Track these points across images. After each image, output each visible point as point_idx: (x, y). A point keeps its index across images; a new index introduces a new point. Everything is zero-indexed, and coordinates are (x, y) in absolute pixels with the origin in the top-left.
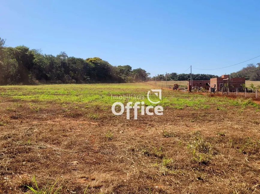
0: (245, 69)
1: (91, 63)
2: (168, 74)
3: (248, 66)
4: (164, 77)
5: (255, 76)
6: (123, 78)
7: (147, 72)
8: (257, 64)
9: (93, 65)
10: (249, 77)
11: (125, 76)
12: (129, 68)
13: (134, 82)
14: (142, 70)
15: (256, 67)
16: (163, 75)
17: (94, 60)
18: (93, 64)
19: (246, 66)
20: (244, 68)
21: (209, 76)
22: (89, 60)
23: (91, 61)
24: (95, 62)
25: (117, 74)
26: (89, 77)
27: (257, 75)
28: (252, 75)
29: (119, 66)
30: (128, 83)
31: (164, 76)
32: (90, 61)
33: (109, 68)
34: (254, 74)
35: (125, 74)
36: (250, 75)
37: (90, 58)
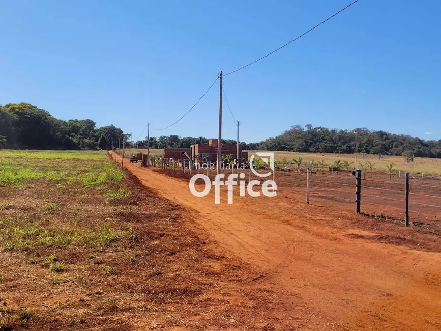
0: (288, 133)
1: (11, 113)
2: (165, 137)
3: (291, 128)
4: (156, 141)
5: (302, 145)
6: (76, 141)
7: (125, 133)
8: (306, 126)
9: (16, 117)
10: (293, 145)
11: (80, 139)
12: (90, 124)
13: (98, 148)
14: (116, 129)
15: (305, 130)
16: (155, 138)
17: (19, 108)
18: (16, 114)
19: (289, 129)
20: (286, 131)
21: (230, 142)
22: (10, 107)
23: (13, 109)
24: (20, 111)
25: (64, 133)
26: (5, 138)
27: (304, 143)
28: (297, 143)
29: (70, 120)
30: (85, 150)
31: (158, 140)
32: (11, 109)
33: (48, 123)
34: (300, 141)
35: (81, 135)
36: (294, 143)
37: (12, 103)
